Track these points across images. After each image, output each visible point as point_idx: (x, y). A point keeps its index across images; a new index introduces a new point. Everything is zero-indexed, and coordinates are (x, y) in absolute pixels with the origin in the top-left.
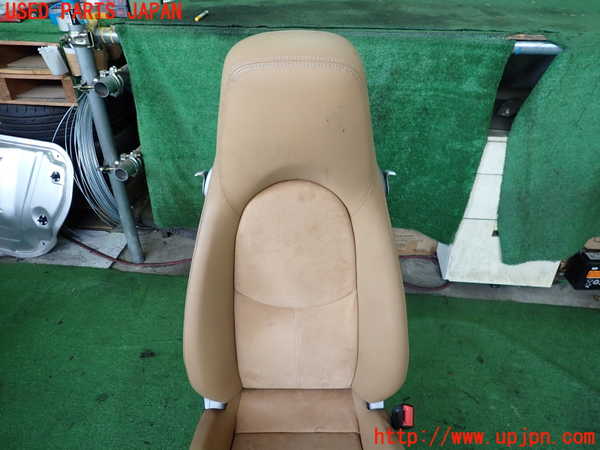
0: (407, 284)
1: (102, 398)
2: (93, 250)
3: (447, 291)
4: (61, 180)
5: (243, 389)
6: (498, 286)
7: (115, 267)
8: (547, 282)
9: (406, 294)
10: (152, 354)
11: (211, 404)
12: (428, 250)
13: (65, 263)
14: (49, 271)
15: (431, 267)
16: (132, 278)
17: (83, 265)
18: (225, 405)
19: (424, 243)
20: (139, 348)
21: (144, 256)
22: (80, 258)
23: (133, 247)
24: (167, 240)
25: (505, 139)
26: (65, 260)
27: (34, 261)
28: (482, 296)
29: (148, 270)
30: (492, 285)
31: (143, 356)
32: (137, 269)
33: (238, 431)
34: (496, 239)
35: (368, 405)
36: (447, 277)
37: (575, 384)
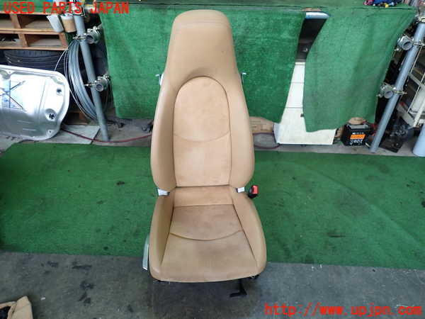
0: (255, 146)
1: (101, 202)
2: (78, 135)
3: (279, 149)
4: (62, 93)
5: (177, 187)
6: (306, 145)
7: (94, 143)
8: (330, 142)
9: (255, 152)
10: (123, 183)
11: (161, 192)
12: (269, 129)
13: (63, 142)
14: (55, 146)
15: (270, 138)
16: (105, 148)
17: (75, 143)
18: (169, 193)
19: (266, 125)
20: (116, 181)
21: (109, 137)
22: (72, 139)
23: (104, 132)
24: (121, 129)
25: (304, 63)
26: (63, 140)
27: (45, 142)
28: (298, 150)
29: (113, 144)
30: (302, 145)
31: (118, 184)
32: (107, 144)
33: (176, 205)
34: (303, 118)
35: (237, 189)
36: (278, 141)
37: (339, 186)
